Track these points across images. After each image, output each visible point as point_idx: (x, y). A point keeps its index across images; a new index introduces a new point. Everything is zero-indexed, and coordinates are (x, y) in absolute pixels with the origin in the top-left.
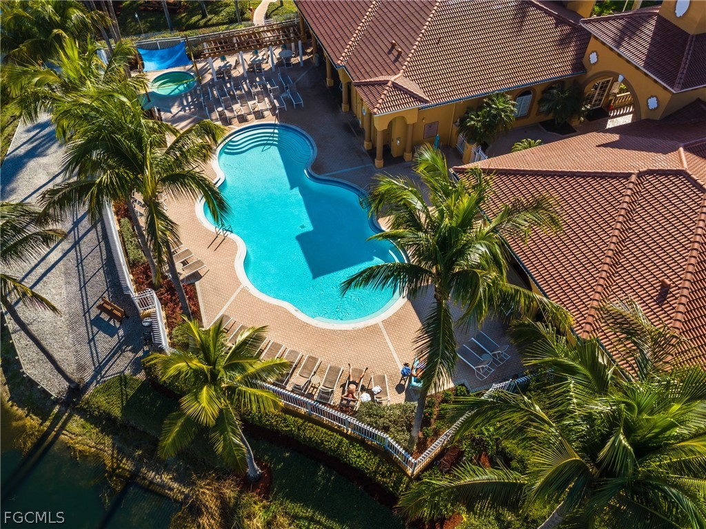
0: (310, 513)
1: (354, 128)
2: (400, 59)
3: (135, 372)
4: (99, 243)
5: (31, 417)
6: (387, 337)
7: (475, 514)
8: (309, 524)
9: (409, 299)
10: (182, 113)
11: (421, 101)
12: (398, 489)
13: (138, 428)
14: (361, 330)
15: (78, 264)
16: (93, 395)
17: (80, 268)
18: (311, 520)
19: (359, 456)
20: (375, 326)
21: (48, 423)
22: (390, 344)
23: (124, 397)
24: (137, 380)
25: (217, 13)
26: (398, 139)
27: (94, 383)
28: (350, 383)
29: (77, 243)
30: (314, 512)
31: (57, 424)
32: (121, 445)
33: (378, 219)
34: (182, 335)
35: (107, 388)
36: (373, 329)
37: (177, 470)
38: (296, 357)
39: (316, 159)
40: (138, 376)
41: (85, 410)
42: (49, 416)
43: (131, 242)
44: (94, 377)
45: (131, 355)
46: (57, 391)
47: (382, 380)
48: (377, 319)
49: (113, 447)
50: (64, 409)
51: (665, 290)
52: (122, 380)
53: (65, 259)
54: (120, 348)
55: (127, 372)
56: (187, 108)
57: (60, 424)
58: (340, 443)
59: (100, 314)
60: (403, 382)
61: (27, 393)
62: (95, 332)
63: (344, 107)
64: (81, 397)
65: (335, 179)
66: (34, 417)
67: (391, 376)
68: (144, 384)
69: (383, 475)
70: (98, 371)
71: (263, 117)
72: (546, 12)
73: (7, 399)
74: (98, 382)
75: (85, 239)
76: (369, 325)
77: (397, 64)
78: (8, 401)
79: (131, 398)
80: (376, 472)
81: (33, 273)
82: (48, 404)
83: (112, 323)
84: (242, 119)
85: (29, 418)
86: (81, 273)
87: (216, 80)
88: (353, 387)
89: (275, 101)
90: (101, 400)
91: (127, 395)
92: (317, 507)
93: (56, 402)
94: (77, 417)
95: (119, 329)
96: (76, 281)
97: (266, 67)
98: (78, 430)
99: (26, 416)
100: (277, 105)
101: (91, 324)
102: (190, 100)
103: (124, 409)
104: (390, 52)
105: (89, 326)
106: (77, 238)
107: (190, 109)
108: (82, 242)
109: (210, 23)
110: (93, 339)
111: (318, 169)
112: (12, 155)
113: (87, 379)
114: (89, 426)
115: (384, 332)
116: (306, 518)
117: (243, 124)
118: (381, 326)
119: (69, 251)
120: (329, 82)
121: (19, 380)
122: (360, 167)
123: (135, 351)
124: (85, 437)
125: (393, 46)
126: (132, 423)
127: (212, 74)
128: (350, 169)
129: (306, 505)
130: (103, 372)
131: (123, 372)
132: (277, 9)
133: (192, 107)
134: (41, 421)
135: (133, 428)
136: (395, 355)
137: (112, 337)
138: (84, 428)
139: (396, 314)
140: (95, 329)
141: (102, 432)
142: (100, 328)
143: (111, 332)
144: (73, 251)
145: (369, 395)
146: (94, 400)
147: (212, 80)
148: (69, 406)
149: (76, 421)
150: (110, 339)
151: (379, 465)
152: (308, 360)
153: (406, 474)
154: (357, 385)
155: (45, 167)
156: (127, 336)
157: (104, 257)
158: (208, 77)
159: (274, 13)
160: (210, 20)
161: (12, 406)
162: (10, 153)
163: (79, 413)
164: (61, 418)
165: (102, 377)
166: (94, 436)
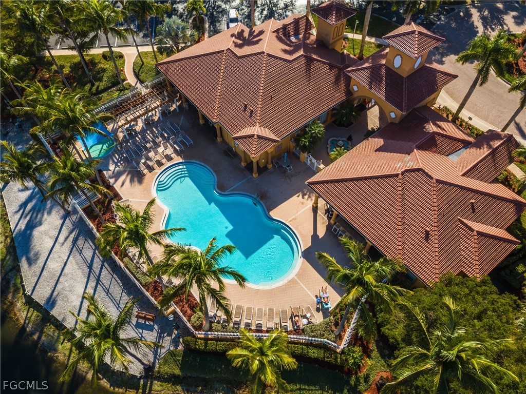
0: (298, 386)
1: (230, 153)
2: (254, 115)
3: (177, 346)
4: (112, 276)
5: (129, 391)
6: (301, 284)
7: (372, 359)
8: (300, 392)
9: (304, 258)
10: (117, 168)
11: (275, 142)
12: (337, 362)
13: (193, 376)
14: (287, 284)
15: (107, 294)
16: (160, 368)
17: (110, 296)
18: (300, 389)
19: (314, 353)
20: (293, 279)
21: (141, 391)
22: (304, 287)
23: (178, 363)
24: (179, 351)
25: (100, 80)
26: (263, 159)
27: (157, 361)
28: (295, 317)
29: (98, 280)
30: (300, 385)
31: (146, 389)
32: (187, 388)
33: (269, 213)
34: (198, 320)
35: (165, 361)
36: (292, 282)
37: (223, 390)
38: (262, 312)
39: (218, 181)
40: (179, 348)
41: (159, 377)
42: (139, 387)
43: (138, 272)
44: (155, 358)
45: (169, 338)
46: (138, 372)
47: (309, 309)
48: (292, 274)
49: (183, 390)
50: (146, 380)
51: (427, 233)
52: (172, 354)
53: (97, 292)
54: (160, 336)
55: (172, 348)
56: (119, 164)
57: (148, 389)
58: (302, 349)
59: (138, 320)
60: (318, 306)
61: (120, 379)
62: (141, 332)
63: (219, 139)
64: (153, 371)
65: (235, 192)
66: (131, 390)
67: (311, 305)
68: (184, 352)
69: (328, 357)
70: (155, 354)
71: (172, 159)
72: (323, 62)
73: (109, 386)
74: (159, 360)
75: (102, 276)
76: (290, 279)
77: (252, 118)
78: (110, 387)
79: (181, 362)
80: (324, 358)
81: (83, 308)
82: (135, 380)
83: (147, 323)
84: (160, 164)
85: (127, 392)
86: (112, 298)
87: (127, 136)
88: (297, 318)
89: (175, 145)
90: (166, 369)
91: (179, 361)
92: (300, 383)
93: (141, 378)
94: (155, 382)
95: (153, 326)
96: (112, 304)
97: (156, 118)
98: (159, 388)
99: (126, 391)
100: (178, 149)
101: (136, 328)
102: (117, 157)
103: (181, 369)
104: (245, 110)
105: (135, 329)
106: (96, 276)
107: (121, 164)
108: (101, 279)
109: (100, 89)
110: (142, 336)
111: (221, 188)
112: (16, 230)
113: (152, 360)
114: (164, 384)
115: (299, 282)
116: (298, 390)
117: (161, 167)
118: (296, 278)
119: (96, 287)
120: (201, 122)
121: (110, 374)
122: (245, 180)
123: (170, 335)
124: (165, 391)
125: (246, 106)
126: (189, 375)
127: (122, 132)
128: (241, 183)
129: (295, 384)
130: (159, 353)
131: (169, 349)
132: (141, 67)
133: (122, 162)
134: (136, 391)
135: (190, 377)
136: (309, 292)
137: (152, 331)
138: (162, 386)
139: (301, 269)
140: (140, 330)
141: (173, 385)
142: (143, 329)
143: (150, 329)
144: (99, 286)
145: (306, 320)
146: (162, 370)
147: (125, 137)
148: (148, 378)
149: (156, 384)
150: (151, 333)
151: (324, 353)
152: (269, 311)
153: (338, 353)
154: (298, 316)
155: (46, 233)
156: (160, 328)
157: (121, 284)
158: (121, 135)
159: (140, 72)
160: (98, 87)
161: (114, 389)
162: (15, 229)
163: (155, 380)
164: (147, 385)
165: (160, 356)
166: (170, 389)
